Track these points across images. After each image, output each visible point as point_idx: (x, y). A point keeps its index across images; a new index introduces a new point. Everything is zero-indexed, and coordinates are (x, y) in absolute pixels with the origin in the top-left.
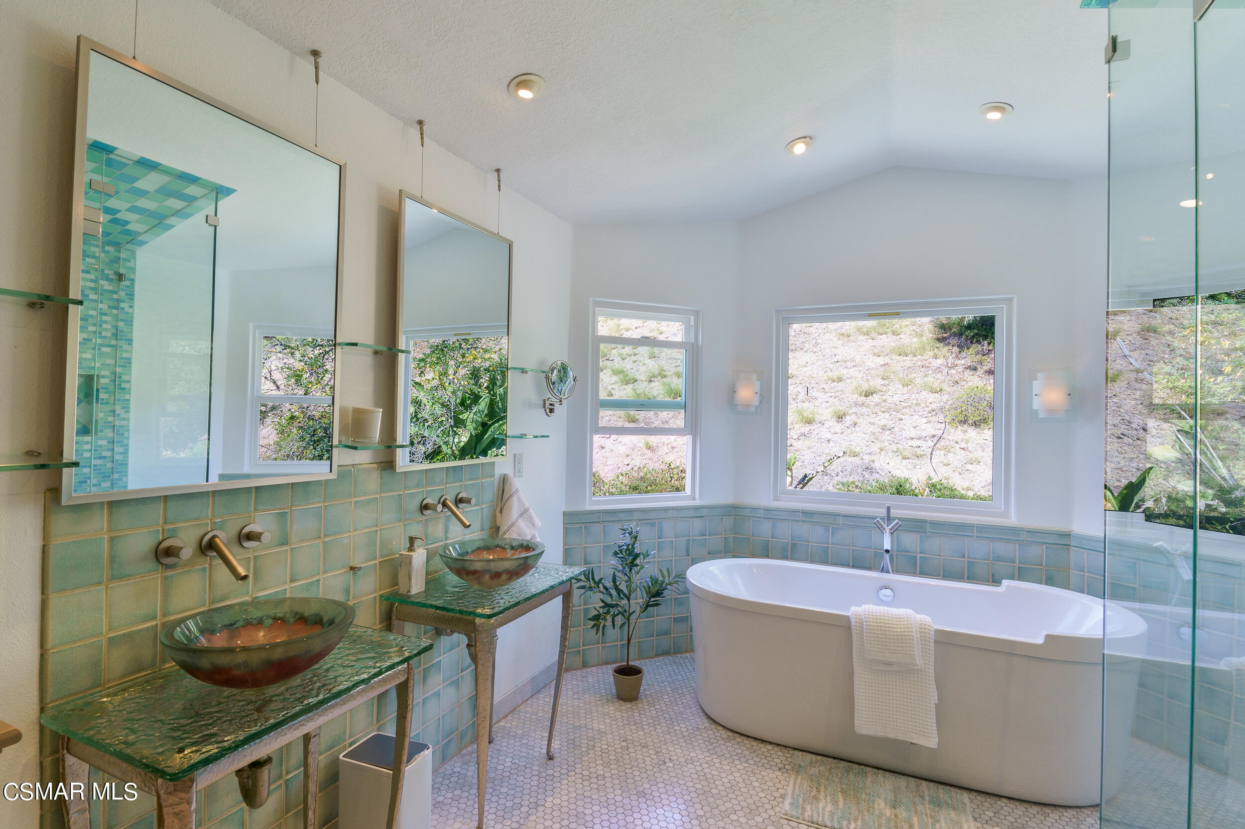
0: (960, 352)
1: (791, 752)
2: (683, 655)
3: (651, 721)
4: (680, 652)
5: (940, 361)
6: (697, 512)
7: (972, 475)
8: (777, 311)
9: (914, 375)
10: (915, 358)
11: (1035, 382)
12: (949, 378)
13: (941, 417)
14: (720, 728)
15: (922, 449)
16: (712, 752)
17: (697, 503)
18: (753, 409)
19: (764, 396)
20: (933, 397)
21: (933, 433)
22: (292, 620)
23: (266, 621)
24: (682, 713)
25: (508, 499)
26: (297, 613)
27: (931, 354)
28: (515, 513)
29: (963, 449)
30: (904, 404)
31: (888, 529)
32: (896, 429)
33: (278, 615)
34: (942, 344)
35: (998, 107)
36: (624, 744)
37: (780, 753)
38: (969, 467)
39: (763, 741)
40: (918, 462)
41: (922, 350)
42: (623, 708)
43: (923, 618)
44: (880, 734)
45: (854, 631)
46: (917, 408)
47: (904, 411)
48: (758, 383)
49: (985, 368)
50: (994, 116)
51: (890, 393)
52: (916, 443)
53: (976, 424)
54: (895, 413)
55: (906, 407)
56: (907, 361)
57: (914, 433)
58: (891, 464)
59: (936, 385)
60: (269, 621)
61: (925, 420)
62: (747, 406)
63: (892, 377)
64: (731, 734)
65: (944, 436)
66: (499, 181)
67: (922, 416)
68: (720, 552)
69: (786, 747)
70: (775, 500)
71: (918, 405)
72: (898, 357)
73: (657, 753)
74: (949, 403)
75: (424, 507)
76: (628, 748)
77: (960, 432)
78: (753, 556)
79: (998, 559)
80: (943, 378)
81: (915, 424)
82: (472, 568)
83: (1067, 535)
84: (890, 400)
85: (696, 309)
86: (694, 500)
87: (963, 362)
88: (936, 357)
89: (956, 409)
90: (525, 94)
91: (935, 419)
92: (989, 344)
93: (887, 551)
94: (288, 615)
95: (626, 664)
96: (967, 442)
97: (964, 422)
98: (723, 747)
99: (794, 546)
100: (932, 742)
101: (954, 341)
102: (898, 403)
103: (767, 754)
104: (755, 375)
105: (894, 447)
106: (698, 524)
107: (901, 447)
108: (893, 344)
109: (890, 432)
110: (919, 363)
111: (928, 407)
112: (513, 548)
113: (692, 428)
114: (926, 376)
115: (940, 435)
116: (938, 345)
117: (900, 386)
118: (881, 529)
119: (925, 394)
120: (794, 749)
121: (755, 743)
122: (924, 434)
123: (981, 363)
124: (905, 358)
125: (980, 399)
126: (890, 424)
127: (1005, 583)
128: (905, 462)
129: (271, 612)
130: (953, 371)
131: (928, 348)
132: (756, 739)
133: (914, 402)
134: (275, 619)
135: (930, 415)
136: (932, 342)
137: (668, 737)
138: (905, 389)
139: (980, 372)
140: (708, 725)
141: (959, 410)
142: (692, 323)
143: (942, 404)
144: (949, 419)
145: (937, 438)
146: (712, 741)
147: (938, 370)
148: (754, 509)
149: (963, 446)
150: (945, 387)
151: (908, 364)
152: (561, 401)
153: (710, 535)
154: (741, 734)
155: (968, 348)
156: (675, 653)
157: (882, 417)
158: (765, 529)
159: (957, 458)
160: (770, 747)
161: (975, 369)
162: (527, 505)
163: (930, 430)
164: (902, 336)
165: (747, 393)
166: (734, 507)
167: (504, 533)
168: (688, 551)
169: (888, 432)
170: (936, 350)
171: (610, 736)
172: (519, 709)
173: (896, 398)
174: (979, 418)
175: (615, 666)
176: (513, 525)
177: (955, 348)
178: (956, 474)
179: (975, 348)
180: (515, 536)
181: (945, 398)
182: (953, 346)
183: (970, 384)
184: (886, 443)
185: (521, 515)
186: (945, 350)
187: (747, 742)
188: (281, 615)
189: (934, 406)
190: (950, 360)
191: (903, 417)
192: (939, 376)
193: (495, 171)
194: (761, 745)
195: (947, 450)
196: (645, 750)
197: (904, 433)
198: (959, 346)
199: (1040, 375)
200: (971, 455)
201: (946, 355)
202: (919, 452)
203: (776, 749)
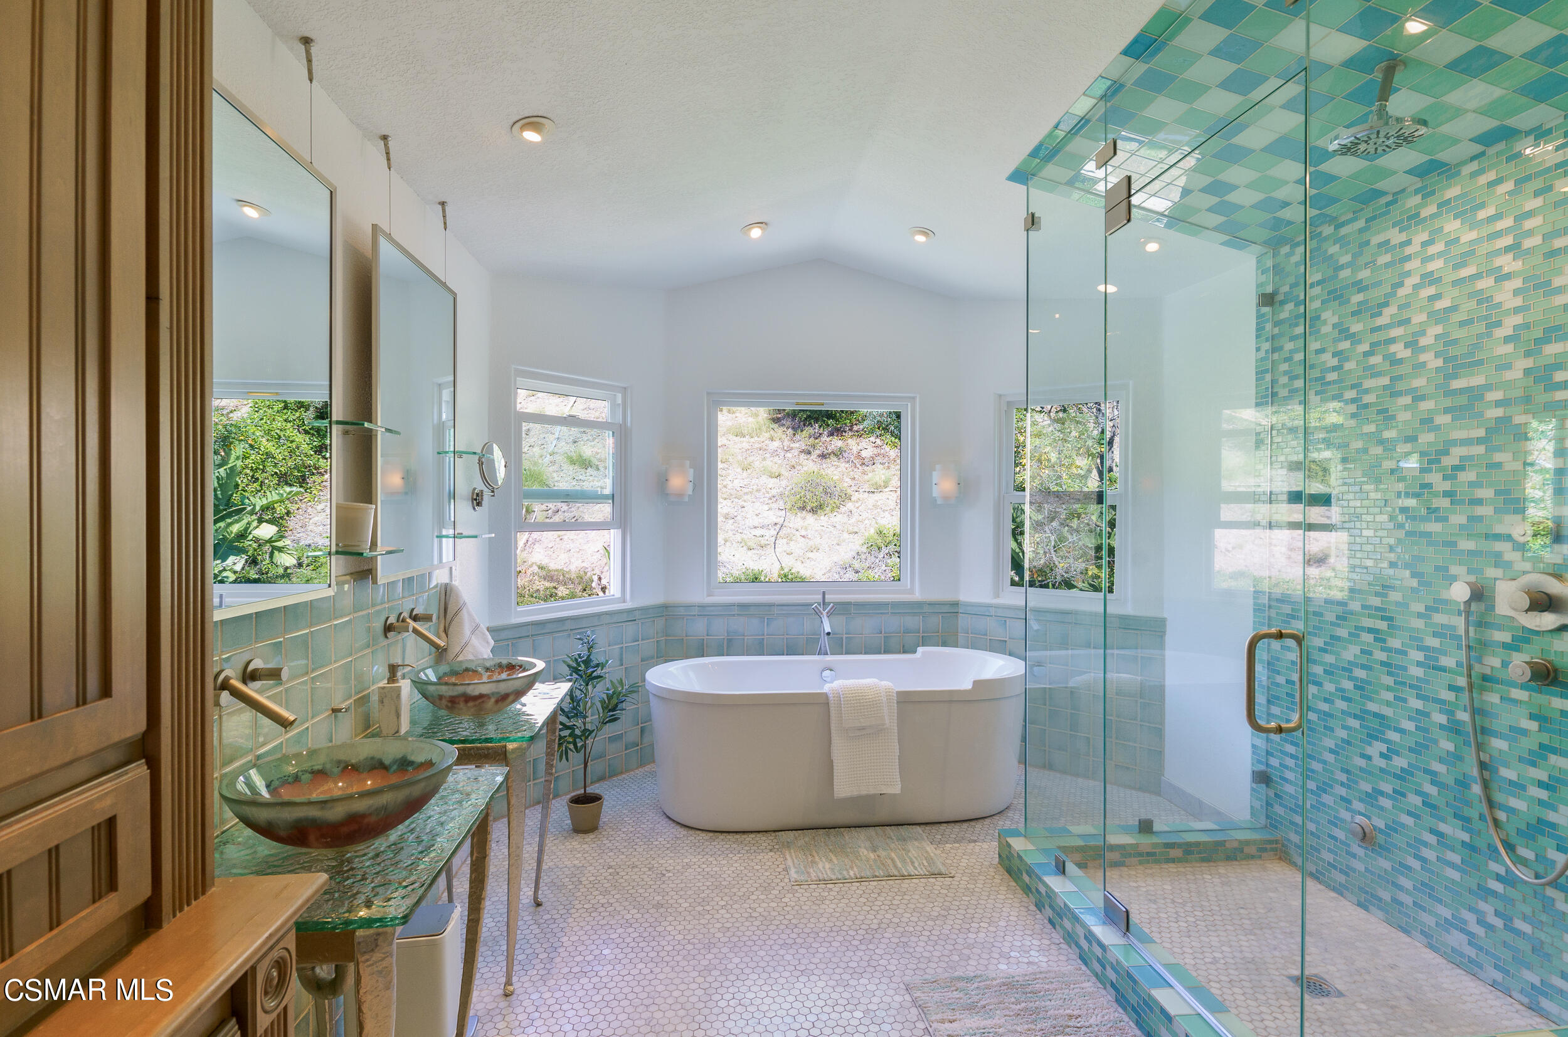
0: (794, 435)
1: (773, 834)
2: (619, 777)
3: (626, 844)
4: (615, 775)
5: (776, 444)
6: (630, 617)
7: (813, 563)
8: (708, 394)
9: (751, 459)
10: (752, 440)
11: (934, 473)
12: (786, 462)
13: (781, 504)
14: (699, 832)
15: (766, 538)
16: (703, 853)
17: (629, 605)
18: (686, 499)
19: (697, 485)
20: (772, 482)
21: (776, 521)
22: (336, 770)
23: (303, 777)
24: (653, 829)
25: (456, 614)
26: (339, 762)
27: (767, 435)
28: (467, 630)
29: (803, 537)
30: (745, 490)
31: (825, 613)
32: (739, 518)
33: (316, 768)
34: (777, 425)
35: (925, 232)
36: (610, 870)
37: (764, 838)
38: (810, 555)
39: (744, 832)
40: (763, 553)
41: (758, 431)
42: (586, 840)
43: (886, 684)
44: (855, 793)
45: (831, 705)
46: (758, 495)
47: (746, 497)
48: (692, 471)
49: (818, 452)
50: (920, 238)
51: (730, 478)
52: (758, 532)
53: (813, 511)
54: (736, 500)
55: (746, 494)
56: (745, 443)
57: (756, 522)
58: (737, 556)
59: (775, 469)
60: (306, 777)
61: (766, 507)
62: (681, 495)
63: (731, 460)
64: (711, 834)
65: (785, 524)
66: (444, 217)
67: (763, 503)
68: (652, 658)
69: (766, 831)
70: (709, 595)
71: (758, 491)
72: (735, 438)
73: (650, 869)
74: (788, 489)
75: (388, 629)
76: (618, 873)
77: (799, 519)
78: (687, 657)
79: (907, 631)
80: (780, 462)
81: (757, 512)
82: (476, 693)
83: (956, 604)
84: (730, 486)
85: (625, 386)
86: (624, 602)
87: (797, 445)
88: (772, 439)
89: (795, 495)
90: (531, 136)
91: (774, 506)
92: (820, 427)
93: (828, 634)
94: (328, 766)
95: (582, 791)
96: (806, 529)
97: (803, 508)
98: (711, 847)
99: (730, 641)
100: (896, 789)
101: (788, 422)
102: (739, 489)
103: (753, 842)
104: (688, 463)
105: (739, 537)
106: (630, 630)
107: (744, 536)
108: (729, 423)
109: (732, 521)
110: (757, 445)
111: (768, 493)
112: (487, 669)
113: (622, 520)
114: (764, 459)
115: (781, 522)
116: (775, 426)
117: (739, 470)
118: (817, 613)
119: (764, 479)
120: (774, 831)
121: (738, 836)
122: (766, 522)
123: (814, 446)
124: (742, 439)
125: (817, 484)
126: (733, 512)
127: (920, 649)
128: (750, 553)
129: (306, 766)
130: (789, 455)
131: (764, 428)
132: (736, 832)
133: (755, 487)
134: (312, 772)
135: (770, 501)
136: (768, 423)
137: (652, 852)
138: (745, 474)
139: (814, 456)
140: (685, 833)
141: (798, 496)
142: (619, 401)
143: (781, 489)
144: (789, 506)
145: (778, 526)
146: (697, 844)
147: (775, 453)
148: (688, 607)
149: (803, 533)
150: (783, 472)
151: (746, 445)
152: (493, 492)
153: (642, 640)
154: (722, 832)
155: (802, 431)
156: (611, 777)
157: (724, 504)
158: (699, 628)
159: (798, 546)
160: (753, 836)
161: (809, 453)
162: (478, 621)
163: (773, 517)
164: (737, 415)
165: (678, 482)
166: (665, 607)
167: (457, 656)
168: (621, 660)
169: (731, 521)
170: (772, 432)
171: (591, 868)
172: (461, 872)
173: (737, 484)
174: (816, 504)
175: (569, 797)
176: (466, 644)
177: (790, 430)
178: (799, 563)
179: (809, 430)
180: (471, 657)
181: (784, 483)
182: (788, 428)
183: (805, 468)
184: (730, 534)
185: (473, 632)
186: (779, 431)
187: (730, 837)
188: (320, 767)
189: (774, 492)
190: (786, 443)
191: (745, 504)
192: (776, 459)
193: (439, 203)
194: (745, 836)
195: (789, 538)
196: (636, 870)
197: (747, 521)
198: (793, 428)
199: (938, 467)
200: (811, 543)
201: (781, 437)
202: (763, 542)
203: (758, 835)
